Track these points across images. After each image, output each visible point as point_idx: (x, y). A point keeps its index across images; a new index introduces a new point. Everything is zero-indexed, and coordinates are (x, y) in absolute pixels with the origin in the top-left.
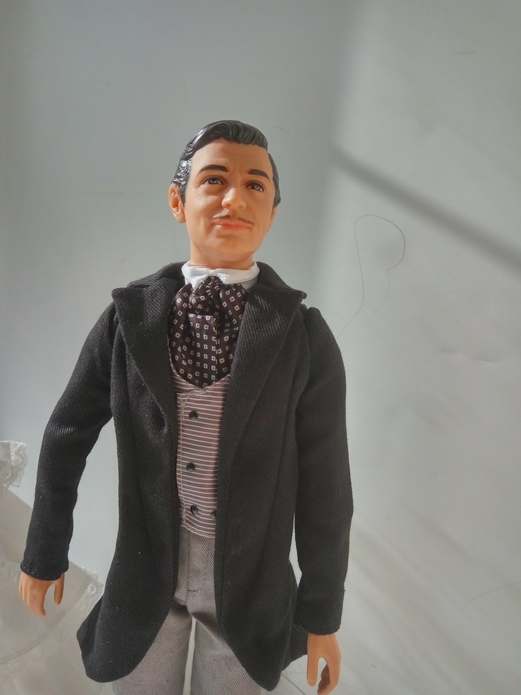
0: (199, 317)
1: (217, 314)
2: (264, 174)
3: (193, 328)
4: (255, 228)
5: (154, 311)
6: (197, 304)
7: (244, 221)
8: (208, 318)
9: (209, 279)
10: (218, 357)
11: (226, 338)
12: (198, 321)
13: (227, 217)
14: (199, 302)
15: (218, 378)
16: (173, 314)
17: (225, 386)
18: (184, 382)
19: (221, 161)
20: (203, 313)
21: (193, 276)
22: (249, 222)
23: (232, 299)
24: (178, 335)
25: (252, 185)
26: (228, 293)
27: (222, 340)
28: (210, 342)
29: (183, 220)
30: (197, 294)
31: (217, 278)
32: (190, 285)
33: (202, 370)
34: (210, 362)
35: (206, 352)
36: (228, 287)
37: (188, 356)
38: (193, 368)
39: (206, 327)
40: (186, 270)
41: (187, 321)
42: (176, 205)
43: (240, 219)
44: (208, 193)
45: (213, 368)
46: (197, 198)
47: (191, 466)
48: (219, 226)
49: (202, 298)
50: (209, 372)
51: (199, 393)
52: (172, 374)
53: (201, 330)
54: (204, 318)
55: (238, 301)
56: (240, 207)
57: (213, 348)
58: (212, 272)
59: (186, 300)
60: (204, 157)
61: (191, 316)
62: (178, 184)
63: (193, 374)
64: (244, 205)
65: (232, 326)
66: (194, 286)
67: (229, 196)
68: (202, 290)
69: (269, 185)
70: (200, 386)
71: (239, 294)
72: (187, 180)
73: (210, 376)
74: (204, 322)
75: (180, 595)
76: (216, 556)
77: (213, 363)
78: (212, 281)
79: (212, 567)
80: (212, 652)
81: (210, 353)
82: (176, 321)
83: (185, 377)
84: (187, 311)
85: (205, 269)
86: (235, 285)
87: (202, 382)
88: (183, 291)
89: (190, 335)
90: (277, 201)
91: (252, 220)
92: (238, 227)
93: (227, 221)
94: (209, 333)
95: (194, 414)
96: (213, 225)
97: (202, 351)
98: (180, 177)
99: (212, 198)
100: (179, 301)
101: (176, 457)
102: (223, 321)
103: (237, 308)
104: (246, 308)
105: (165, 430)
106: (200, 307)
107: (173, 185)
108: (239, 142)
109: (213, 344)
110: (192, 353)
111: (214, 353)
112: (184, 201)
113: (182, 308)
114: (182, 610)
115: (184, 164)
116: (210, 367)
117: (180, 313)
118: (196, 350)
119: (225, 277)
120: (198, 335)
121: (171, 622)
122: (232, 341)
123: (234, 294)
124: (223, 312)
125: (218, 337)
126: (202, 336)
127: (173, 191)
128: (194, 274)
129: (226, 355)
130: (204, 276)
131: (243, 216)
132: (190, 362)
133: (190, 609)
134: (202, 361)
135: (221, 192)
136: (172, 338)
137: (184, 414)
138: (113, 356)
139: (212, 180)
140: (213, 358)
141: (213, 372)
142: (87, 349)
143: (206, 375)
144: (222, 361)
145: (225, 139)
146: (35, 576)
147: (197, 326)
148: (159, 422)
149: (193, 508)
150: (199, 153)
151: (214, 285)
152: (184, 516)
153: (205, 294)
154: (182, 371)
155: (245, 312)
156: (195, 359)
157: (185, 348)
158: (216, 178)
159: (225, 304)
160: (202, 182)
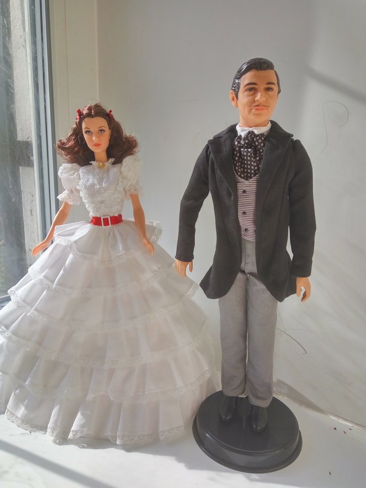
0: (246, 150)
1: (253, 147)
2: (273, 84)
3: (243, 155)
4: (269, 109)
5: (226, 149)
6: (244, 144)
7: (265, 106)
8: (249, 150)
9: (249, 132)
10: (254, 167)
11: (258, 158)
12: (245, 152)
13: (258, 105)
14: (245, 143)
15: (255, 176)
16: (234, 149)
17: (257, 178)
18: (240, 178)
19: (254, 81)
20: (247, 148)
21: (242, 131)
22: (267, 106)
23: (260, 141)
24: (237, 158)
25: (268, 89)
26: (258, 138)
27: (256, 159)
28: (251, 161)
29: (237, 106)
30: (244, 140)
31: (253, 132)
32: (241, 136)
33: (247, 173)
34: (251, 169)
35: (249, 165)
36: (258, 135)
37: (241, 167)
38: (243, 172)
39: (249, 154)
40: (238, 128)
41: (240, 152)
42: (233, 99)
43: (263, 106)
44: (248, 96)
45: (253, 171)
46: (243, 97)
47: (244, 213)
48: (254, 110)
49: (247, 141)
50: (251, 173)
51: (246, 182)
52: (235, 175)
53: (247, 156)
54: (248, 150)
55: (263, 142)
56: (263, 101)
57: (252, 163)
58: (251, 129)
59: (239, 142)
60: (246, 79)
61: (242, 149)
62: (235, 90)
63: (244, 175)
64: (265, 99)
65: (260, 153)
66: (243, 136)
67: (258, 97)
68: (246, 138)
69: (275, 88)
70: (247, 179)
71: (263, 138)
72: (239, 88)
73: (251, 175)
74: (248, 152)
75: (243, 265)
76: (256, 248)
77: (252, 169)
78: (251, 133)
79: (255, 253)
80: (256, 288)
81: (251, 165)
82: (235, 153)
83: (240, 176)
84: (240, 147)
85: (247, 128)
86: (261, 134)
87: (247, 178)
88: (238, 138)
89: (241, 158)
90: (279, 92)
91: (268, 105)
92: (262, 109)
93: (258, 107)
94: (251, 156)
95: (244, 192)
96: (251, 109)
97: (247, 164)
98: (235, 87)
99: (250, 98)
100: (236, 143)
101: (238, 210)
102: (256, 151)
103: (262, 145)
104: (266, 144)
105: (232, 198)
106: (246, 145)
107: (231, 91)
108: (261, 70)
109: (252, 161)
110: (243, 165)
111: (253, 165)
112: (237, 98)
113: (238, 147)
114: (243, 272)
115: (237, 81)
116: (251, 171)
117: (237, 149)
118: (244, 164)
119: (256, 132)
120: (245, 158)
121: (240, 276)
122: (260, 159)
123: (260, 138)
124: (256, 146)
125: (254, 158)
126: (247, 158)
127: (232, 93)
128: (243, 131)
129: (258, 165)
130: (247, 131)
131: (264, 105)
132: (242, 169)
133: (246, 272)
134: (247, 169)
135: (254, 94)
136: (234, 160)
137: (240, 192)
138: (209, 169)
139: (250, 90)
140: (253, 167)
141: (252, 173)
142: (197, 167)
143: (249, 175)
144: (256, 168)
145: (255, 69)
146: (182, 261)
147: (245, 154)
148: (230, 195)
149: (246, 230)
150: (243, 77)
151: (251, 135)
152: (242, 233)
153: (248, 140)
154: (239, 174)
155: (266, 146)
156: (244, 168)
157: (240, 164)
158: (252, 89)
159: (257, 143)
160: (246, 90)
